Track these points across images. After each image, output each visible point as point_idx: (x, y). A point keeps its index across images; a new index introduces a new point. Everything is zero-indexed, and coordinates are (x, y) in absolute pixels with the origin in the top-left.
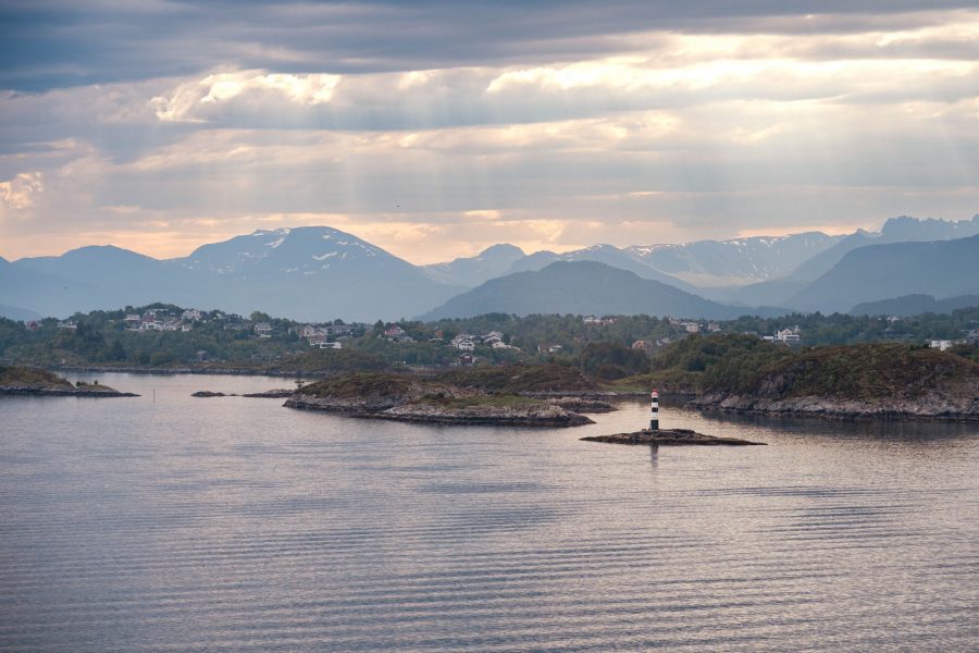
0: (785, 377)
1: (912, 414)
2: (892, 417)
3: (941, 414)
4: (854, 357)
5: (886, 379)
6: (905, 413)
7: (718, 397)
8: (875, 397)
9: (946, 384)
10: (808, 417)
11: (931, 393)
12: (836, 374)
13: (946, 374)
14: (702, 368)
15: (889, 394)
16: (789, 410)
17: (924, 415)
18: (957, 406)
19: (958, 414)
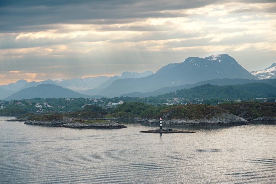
0: (170, 114)
1: (209, 123)
2: (204, 124)
3: (218, 123)
4: (188, 108)
5: (200, 114)
6: (207, 123)
7: (146, 119)
8: (197, 119)
9: (218, 115)
10: (178, 124)
11: (214, 117)
12: (185, 113)
13: (217, 112)
14: (130, 111)
15: (202, 118)
16: (172, 123)
17: (213, 123)
18: (222, 121)
19: (223, 123)
